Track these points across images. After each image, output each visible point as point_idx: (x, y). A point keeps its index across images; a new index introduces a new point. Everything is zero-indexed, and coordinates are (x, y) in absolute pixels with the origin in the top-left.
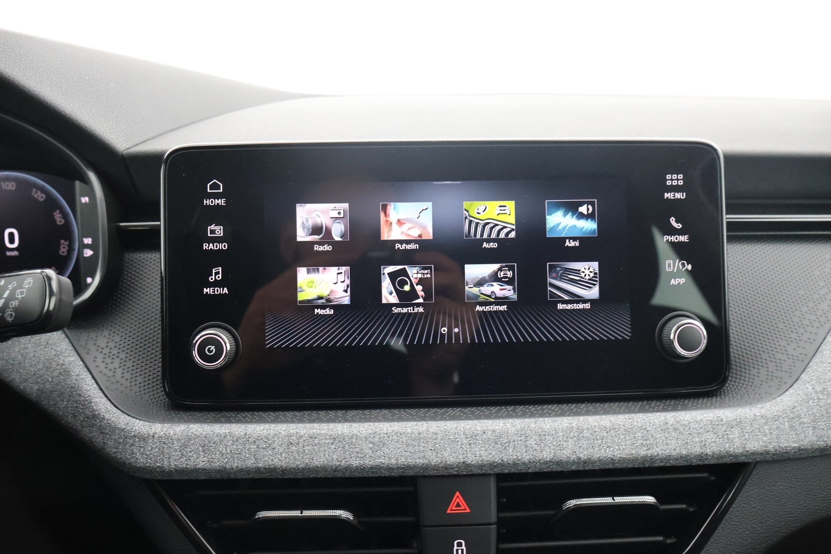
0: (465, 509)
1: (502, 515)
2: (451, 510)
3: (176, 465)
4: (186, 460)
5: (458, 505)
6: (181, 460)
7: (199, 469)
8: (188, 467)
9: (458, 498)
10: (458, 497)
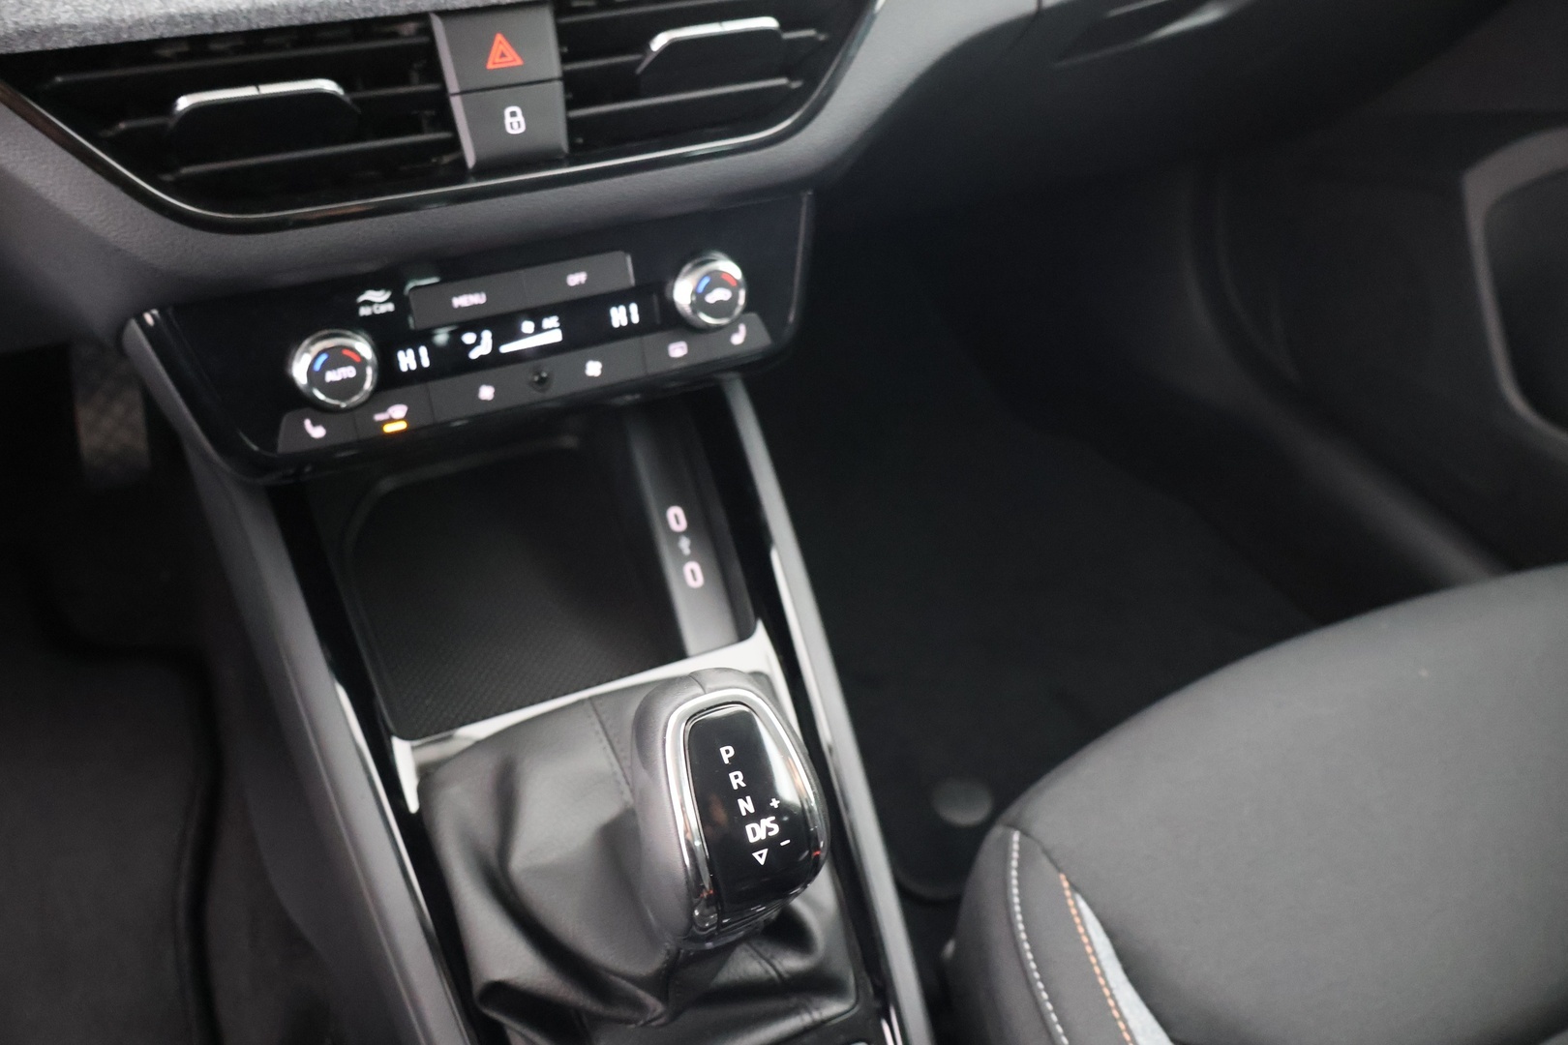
0: (514, 60)
1: (569, 67)
2: (494, 63)
3: (16, 23)
4: (33, 12)
5: (503, 55)
6: (23, 13)
7: (62, 25)
8: (40, 23)
9: (500, 44)
10: (500, 42)
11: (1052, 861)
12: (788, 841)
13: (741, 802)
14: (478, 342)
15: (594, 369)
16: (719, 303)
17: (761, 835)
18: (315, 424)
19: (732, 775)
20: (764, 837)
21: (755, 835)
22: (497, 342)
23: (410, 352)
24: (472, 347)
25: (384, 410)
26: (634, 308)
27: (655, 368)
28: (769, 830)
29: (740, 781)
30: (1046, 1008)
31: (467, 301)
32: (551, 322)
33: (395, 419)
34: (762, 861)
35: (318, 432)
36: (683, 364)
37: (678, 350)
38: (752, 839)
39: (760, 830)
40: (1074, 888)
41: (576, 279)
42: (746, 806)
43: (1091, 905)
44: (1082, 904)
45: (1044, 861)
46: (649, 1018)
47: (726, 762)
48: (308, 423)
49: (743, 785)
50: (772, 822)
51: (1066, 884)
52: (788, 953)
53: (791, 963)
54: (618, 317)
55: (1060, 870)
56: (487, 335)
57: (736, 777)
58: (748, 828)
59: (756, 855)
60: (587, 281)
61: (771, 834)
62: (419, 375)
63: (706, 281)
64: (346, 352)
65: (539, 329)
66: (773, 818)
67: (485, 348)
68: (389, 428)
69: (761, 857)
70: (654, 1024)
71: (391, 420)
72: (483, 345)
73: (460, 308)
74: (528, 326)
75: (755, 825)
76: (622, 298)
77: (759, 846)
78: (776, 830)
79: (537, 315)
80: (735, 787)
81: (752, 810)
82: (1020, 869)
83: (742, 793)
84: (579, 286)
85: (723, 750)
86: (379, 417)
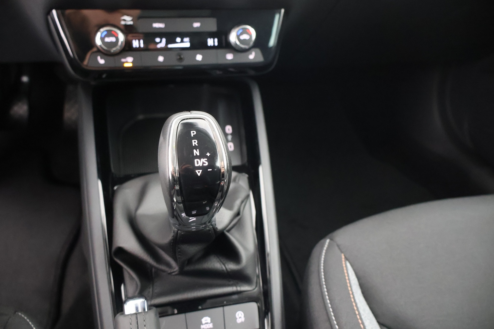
11: (339, 249)
12: (211, 170)
13: (195, 151)
14: (161, 42)
15: (199, 57)
16: (245, 40)
17: (200, 164)
18: (101, 58)
19: (193, 141)
20: (201, 165)
21: (198, 163)
22: (167, 43)
23: (137, 41)
24: (158, 43)
25: (125, 58)
26: (216, 40)
27: (220, 61)
28: (203, 163)
29: (196, 143)
30: (325, 294)
31: (158, 25)
32: (187, 39)
33: (128, 62)
34: (199, 174)
35: (102, 61)
36: (231, 62)
37: (230, 57)
38: (196, 165)
39: (200, 162)
40: (346, 259)
41: (196, 25)
42: (196, 152)
43: (352, 266)
44: (348, 265)
45: (337, 248)
46: (172, 271)
47: (192, 136)
48: (99, 58)
49: (197, 145)
50: (205, 161)
51: (343, 257)
52: (232, 263)
53: (231, 266)
54: (210, 42)
55: (342, 252)
56: (164, 40)
57: (195, 142)
58: (196, 160)
59: (197, 171)
60: (200, 26)
61: (204, 165)
62: (139, 49)
63: (241, 31)
64: (113, 33)
65: (182, 41)
66: (206, 159)
67: (162, 45)
68: (126, 65)
69: (199, 173)
70: (174, 274)
71: (127, 62)
72: (162, 43)
73: (155, 28)
74: (178, 40)
75: (198, 160)
76: (212, 35)
77: (199, 168)
78: (207, 164)
79: (182, 36)
80: (194, 145)
81: (198, 154)
82: (326, 251)
83: (196, 148)
84: (197, 28)
85: (192, 132)
86: (123, 60)
